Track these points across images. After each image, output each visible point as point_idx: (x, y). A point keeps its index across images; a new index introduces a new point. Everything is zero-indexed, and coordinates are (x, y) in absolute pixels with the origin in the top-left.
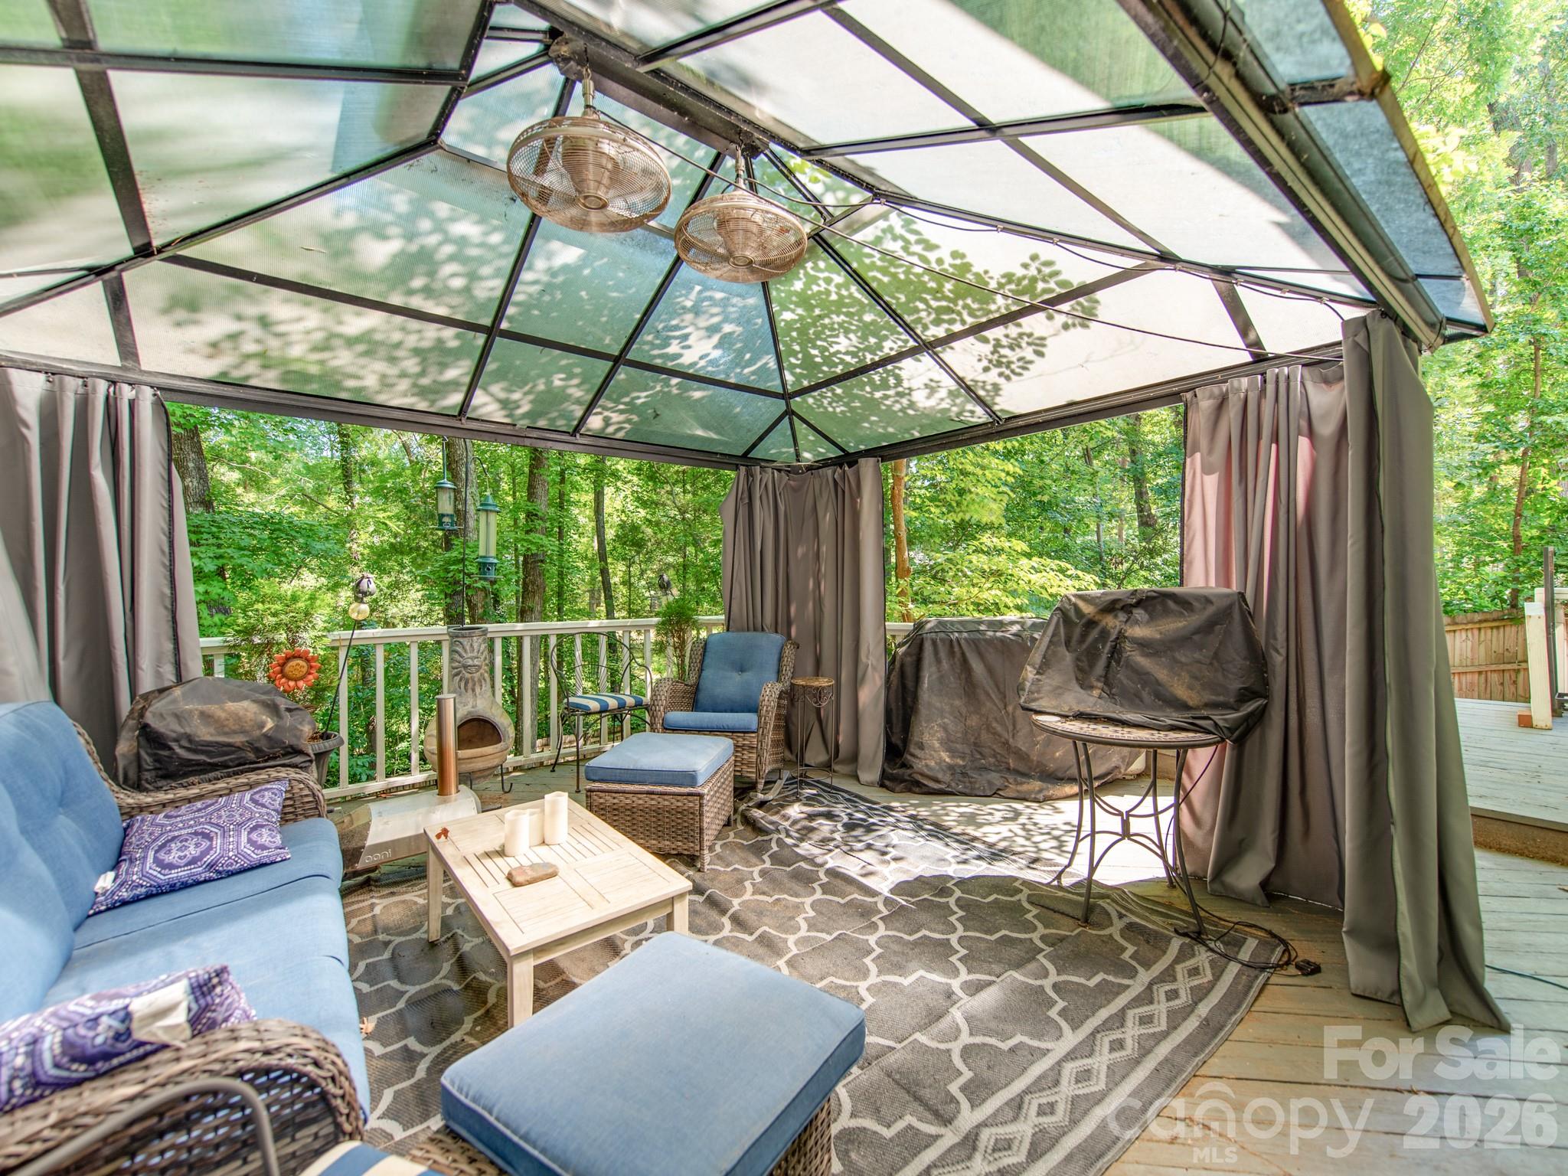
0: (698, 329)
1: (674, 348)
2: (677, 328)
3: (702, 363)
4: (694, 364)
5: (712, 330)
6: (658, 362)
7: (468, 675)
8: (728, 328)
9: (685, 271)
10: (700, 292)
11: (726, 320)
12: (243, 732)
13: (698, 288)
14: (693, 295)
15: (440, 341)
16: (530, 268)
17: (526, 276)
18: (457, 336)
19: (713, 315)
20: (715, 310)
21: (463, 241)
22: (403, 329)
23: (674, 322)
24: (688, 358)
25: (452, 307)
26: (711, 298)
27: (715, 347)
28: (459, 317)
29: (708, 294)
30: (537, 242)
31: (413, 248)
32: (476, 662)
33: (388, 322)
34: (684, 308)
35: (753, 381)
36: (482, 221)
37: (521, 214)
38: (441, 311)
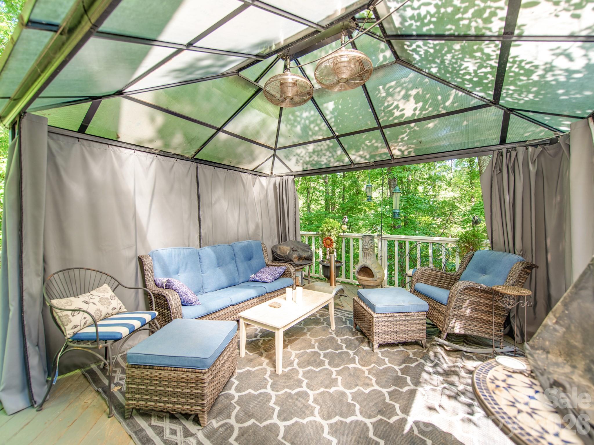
0: (399, 101)
1: (397, 113)
2: (389, 106)
3: (417, 112)
4: (414, 115)
5: (406, 97)
6: (396, 121)
7: (365, 251)
8: (413, 92)
9: (369, 85)
10: (384, 88)
11: (408, 90)
12: (284, 253)
13: (381, 87)
14: (382, 91)
15: (328, 145)
16: (327, 115)
17: (328, 118)
18: (331, 142)
19: (399, 92)
20: (398, 89)
21: (307, 118)
22: (319, 146)
23: (386, 104)
24: (408, 113)
25: (322, 135)
26: (391, 87)
27: (416, 103)
28: (326, 137)
29: (387, 86)
30: (321, 107)
31: (302, 126)
32: (367, 247)
33: (315, 145)
34: (383, 97)
35: (457, 106)
36: (306, 111)
37: (310, 102)
38: (321, 138)
